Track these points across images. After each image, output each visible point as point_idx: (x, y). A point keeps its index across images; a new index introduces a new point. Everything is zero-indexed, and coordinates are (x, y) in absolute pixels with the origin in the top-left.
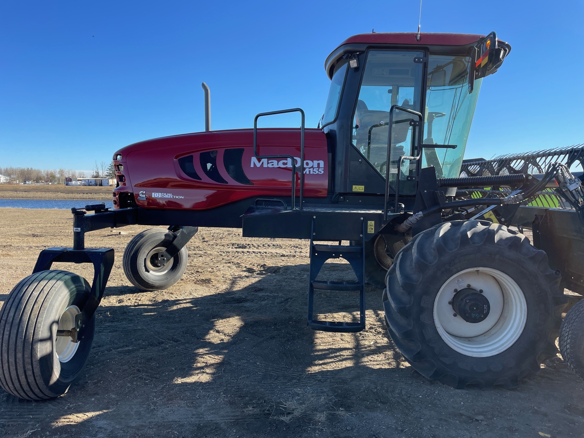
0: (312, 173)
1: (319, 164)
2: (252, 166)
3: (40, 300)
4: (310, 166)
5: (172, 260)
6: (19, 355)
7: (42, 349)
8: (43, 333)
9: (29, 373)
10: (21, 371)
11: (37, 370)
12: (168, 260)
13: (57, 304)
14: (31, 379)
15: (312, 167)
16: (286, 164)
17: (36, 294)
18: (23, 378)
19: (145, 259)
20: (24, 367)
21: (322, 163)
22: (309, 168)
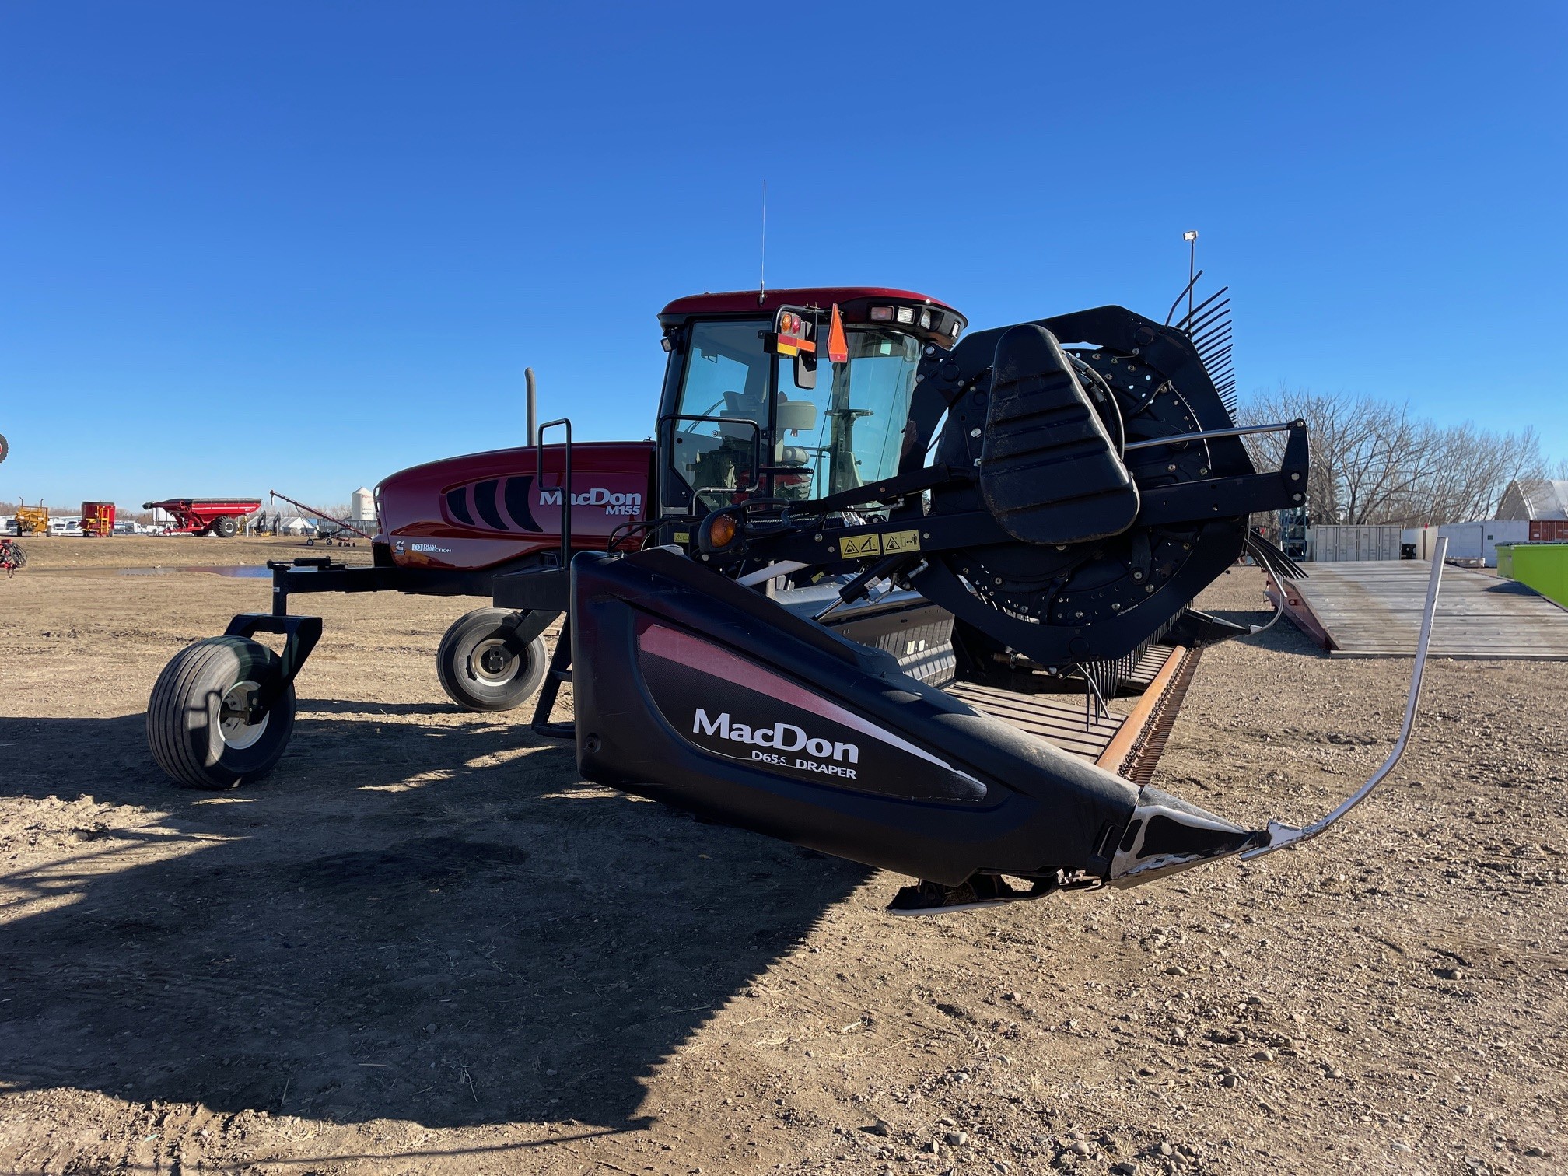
0: (623, 513)
1: (633, 499)
2: (542, 503)
3: (200, 665)
4: (621, 502)
5: (516, 660)
6: (169, 723)
7: (194, 720)
8: (196, 701)
9: (180, 745)
10: (171, 742)
11: (188, 743)
12: (508, 661)
13: (220, 672)
14: (182, 755)
15: (624, 504)
16: (588, 499)
17: (196, 658)
18: (173, 751)
19: (469, 658)
20: (174, 738)
21: (638, 497)
22: (620, 506)
